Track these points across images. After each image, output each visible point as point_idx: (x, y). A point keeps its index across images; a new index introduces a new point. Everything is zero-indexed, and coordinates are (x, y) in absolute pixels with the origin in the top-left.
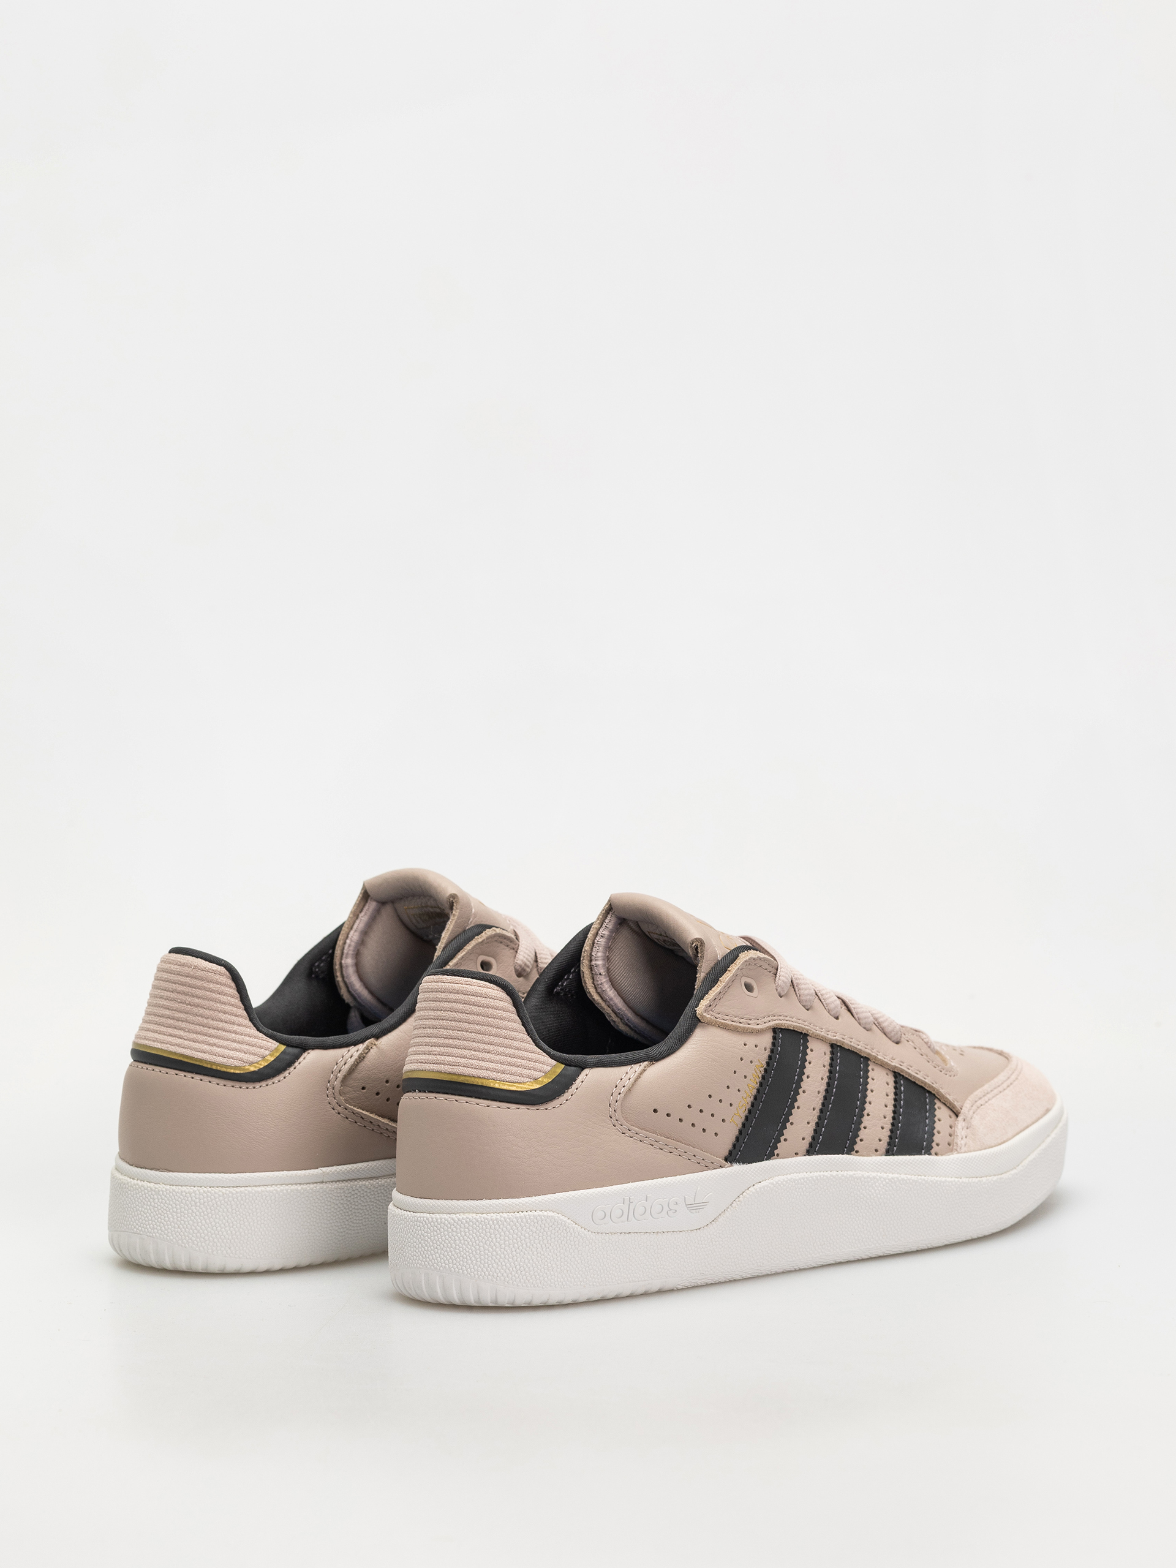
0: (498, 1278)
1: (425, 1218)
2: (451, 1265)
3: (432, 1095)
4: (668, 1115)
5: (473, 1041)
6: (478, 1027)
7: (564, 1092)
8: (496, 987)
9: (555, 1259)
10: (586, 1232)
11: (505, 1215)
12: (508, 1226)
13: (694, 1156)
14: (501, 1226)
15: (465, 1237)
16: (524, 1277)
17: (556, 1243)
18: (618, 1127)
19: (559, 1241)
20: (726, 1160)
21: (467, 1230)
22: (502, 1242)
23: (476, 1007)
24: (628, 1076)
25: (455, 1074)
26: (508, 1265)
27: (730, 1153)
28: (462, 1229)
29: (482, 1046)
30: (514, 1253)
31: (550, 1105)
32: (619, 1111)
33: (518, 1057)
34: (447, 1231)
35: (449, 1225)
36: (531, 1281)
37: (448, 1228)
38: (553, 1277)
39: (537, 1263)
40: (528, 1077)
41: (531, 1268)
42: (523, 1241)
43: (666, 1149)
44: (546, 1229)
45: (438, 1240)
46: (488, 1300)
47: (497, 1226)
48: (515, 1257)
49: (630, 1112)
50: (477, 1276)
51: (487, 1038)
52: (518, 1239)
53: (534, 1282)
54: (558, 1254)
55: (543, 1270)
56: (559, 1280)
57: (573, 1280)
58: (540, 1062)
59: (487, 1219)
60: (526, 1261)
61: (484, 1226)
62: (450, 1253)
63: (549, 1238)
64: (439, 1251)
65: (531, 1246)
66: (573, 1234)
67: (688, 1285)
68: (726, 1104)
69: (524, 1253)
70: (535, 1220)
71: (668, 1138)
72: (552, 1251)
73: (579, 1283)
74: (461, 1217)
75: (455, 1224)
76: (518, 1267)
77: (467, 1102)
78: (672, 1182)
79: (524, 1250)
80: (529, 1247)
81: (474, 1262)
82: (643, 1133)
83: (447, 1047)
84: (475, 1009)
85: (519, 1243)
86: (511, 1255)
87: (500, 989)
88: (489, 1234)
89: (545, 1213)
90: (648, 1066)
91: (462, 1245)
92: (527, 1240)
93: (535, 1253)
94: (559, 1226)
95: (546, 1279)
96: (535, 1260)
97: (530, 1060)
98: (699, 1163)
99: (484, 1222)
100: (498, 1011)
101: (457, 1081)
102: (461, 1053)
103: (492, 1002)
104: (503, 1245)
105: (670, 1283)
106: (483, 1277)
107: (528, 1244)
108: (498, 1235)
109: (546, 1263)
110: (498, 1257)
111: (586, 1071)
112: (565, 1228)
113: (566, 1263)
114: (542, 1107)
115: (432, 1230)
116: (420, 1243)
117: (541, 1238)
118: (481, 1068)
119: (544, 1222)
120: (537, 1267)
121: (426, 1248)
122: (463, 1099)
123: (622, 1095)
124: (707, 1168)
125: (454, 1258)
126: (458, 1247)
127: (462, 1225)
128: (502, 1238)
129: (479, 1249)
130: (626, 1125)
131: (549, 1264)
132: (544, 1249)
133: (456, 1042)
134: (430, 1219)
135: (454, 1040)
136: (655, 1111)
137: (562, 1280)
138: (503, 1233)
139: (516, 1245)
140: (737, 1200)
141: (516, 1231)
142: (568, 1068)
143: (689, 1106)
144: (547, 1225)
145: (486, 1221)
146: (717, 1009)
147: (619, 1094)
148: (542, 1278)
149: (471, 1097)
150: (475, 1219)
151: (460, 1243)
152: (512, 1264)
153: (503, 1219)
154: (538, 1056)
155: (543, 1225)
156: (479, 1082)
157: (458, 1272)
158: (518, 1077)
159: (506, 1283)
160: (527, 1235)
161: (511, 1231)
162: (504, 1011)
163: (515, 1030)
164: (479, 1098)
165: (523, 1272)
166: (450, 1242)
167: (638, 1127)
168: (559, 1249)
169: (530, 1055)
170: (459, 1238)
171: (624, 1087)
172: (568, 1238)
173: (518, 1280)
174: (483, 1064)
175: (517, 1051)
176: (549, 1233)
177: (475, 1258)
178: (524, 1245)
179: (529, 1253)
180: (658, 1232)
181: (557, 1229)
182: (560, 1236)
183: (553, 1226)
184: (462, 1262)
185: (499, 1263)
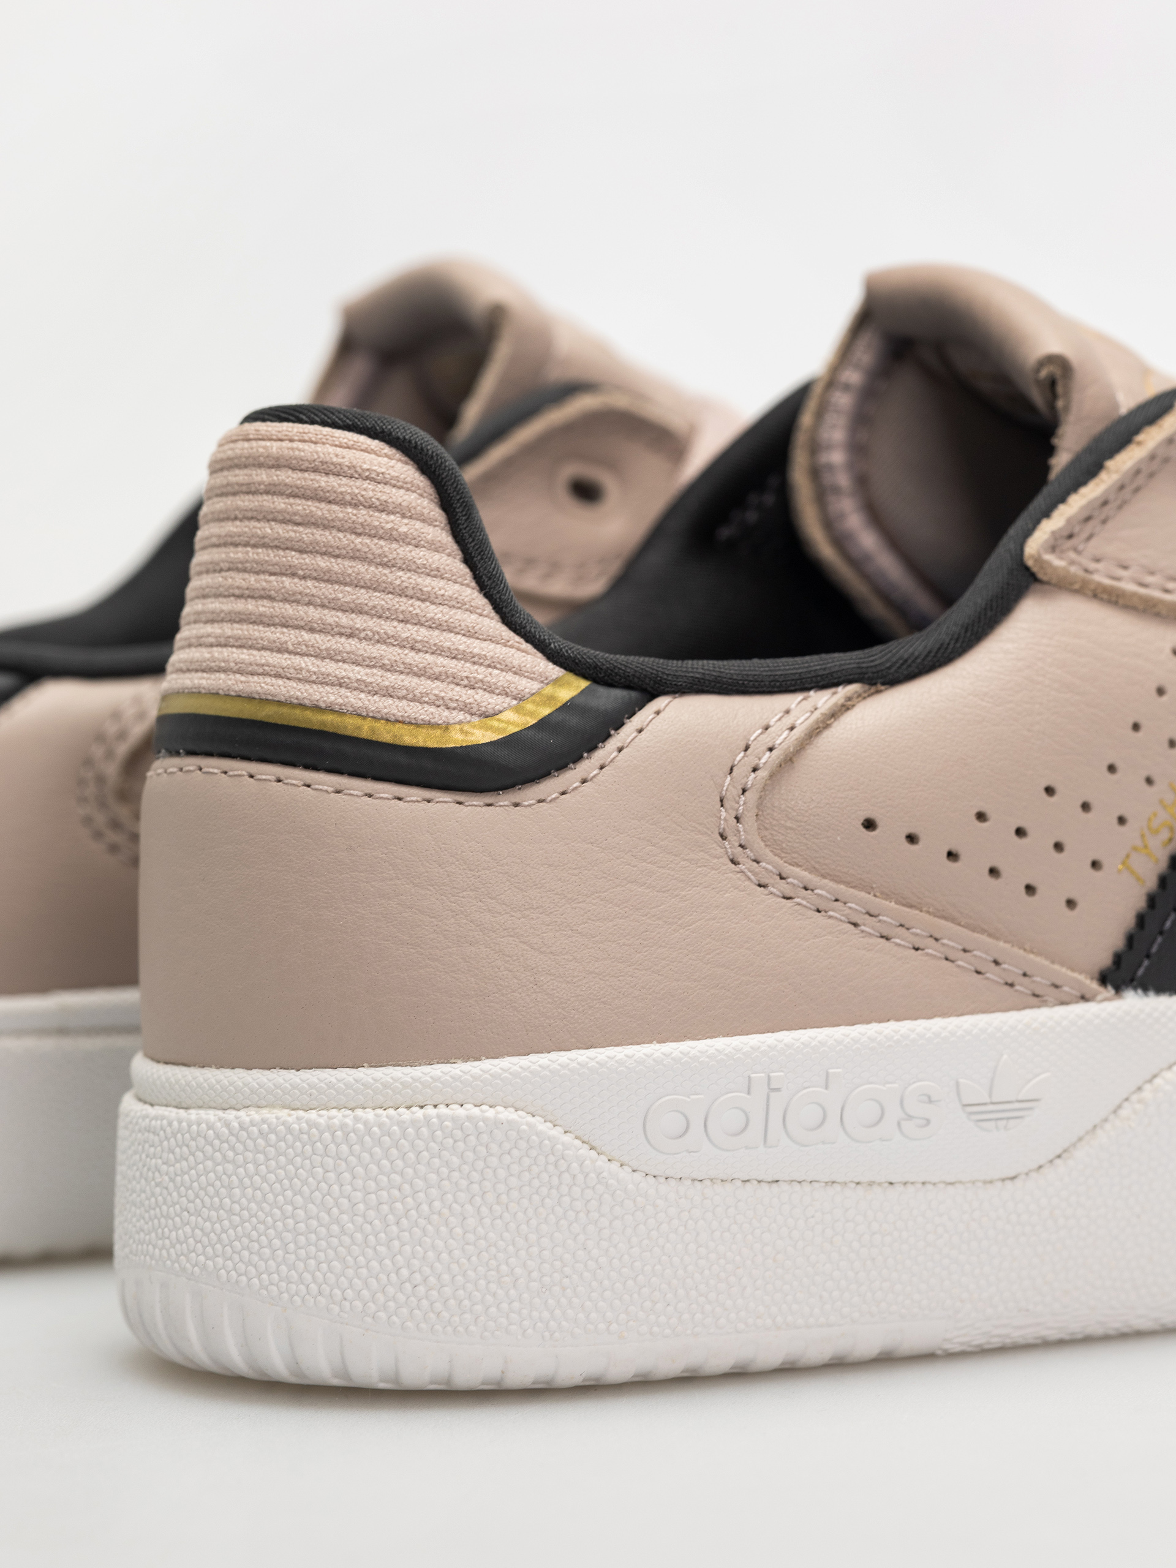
0: (347, 1304)
2: (220, 1260)
3: (214, 765)
4: (912, 839)
5: (309, 604)
6: (322, 563)
7: (578, 759)
8: (387, 449)
9: (523, 1253)
10: (625, 1174)
11: (369, 1115)
12: (377, 1150)
13: (996, 963)
14: (357, 1148)
15: (256, 1178)
16: (425, 1302)
17: (525, 1202)
18: (746, 865)
19: (536, 1198)
20: (1104, 979)
21: (262, 1157)
22: (359, 1195)
23: (323, 505)
24: (788, 721)
25: (250, 698)
26: (374, 1264)
27: (1118, 959)
28: (250, 1155)
29: (331, 617)
30: (394, 1228)
31: (530, 794)
32: (749, 820)
33: (438, 651)
34: (212, 1158)
35: (217, 1142)
36: (445, 1314)
37: (215, 1151)
38: (516, 1305)
39: (464, 1261)
40: (466, 708)
41: (446, 1277)
42: (421, 1195)
43: (901, 938)
44: (493, 1161)
46: (322, 1369)
47: (344, 1148)
48: (396, 1243)
49: (789, 824)
50: (285, 1295)
51: (346, 595)
52: (406, 1187)
53: (457, 1319)
54: (533, 1237)
55: (482, 1282)
56: (535, 1314)
57: (581, 1316)
58: (508, 668)
59: (316, 1125)
60: (431, 1254)
61: (308, 1148)
62: (217, 1226)
63: (501, 1188)
65: (446, 1211)
66: (580, 1177)
67: (980, 1340)
68: (1103, 817)
69: (424, 1230)
70: (458, 1134)
71: (911, 906)
72: (512, 1226)
73: (602, 1326)
74: (247, 1119)
75: (233, 1139)
76: (405, 1272)
77: (279, 781)
78: (913, 1036)
79: (422, 1222)
80: (440, 1214)
81: (280, 1252)
82: (825, 888)
83: (241, 621)
84: (320, 510)
85: (409, 1200)
86: (382, 1235)
87: (398, 455)
88: (320, 1170)
89: (490, 1113)
90: (861, 697)
91: (249, 1201)
92: (434, 1192)
93: (459, 1230)
94: (533, 1153)
95: (493, 1310)
96: (457, 1253)
97: (475, 660)
98: (1012, 985)
99: (308, 1133)
100: (384, 516)
101: (254, 717)
102: (273, 637)
103: (370, 491)
104: (361, 1206)
105: (915, 1337)
106: (303, 1299)
107: (437, 1204)
108: (347, 1176)
109: (493, 1263)
110: (347, 1240)
111: (661, 702)
112: (552, 1159)
113: (558, 1264)
114: (505, 799)
117: (475, 1187)
118: (323, 681)
119: (485, 1137)
120: (464, 1275)
122: (269, 771)
123: (762, 774)
124: (1038, 999)
125: (226, 1241)
126: (236, 1207)
127: (250, 1143)
128: (359, 1183)
129: (293, 1216)
130: (772, 862)
131: (504, 1268)
132: (487, 1221)
133: (263, 607)
135: (260, 602)
136: (869, 825)
137: (546, 1315)
138: (360, 1170)
139: (399, 1205)
140: (1134, 1098)
141: (399, 1163)
142: (602, 690)
143: (981, 816)
144: (494, 1147)
145: (314, 1130)
146: (1094, 547)
147: (755, 770)
148: (479, 1308)
149: (293, 764)
150: (283, 1124)
151: (244, 1196)
152: (387, 1262)
153: (360, 1126)
154: (507, 650)
155: (482, 1150)
156: (316, 720)
157: (237, 1282)
158: (432, 709)
159: (369, 1320)
160: (433, 1177)
161: (385, 1162)
162: (403, 516)
163: (436, 573)
164: (315, 768)
165: (421, 1289)
167: (813, 870)
168: (534, 1222)
169: (477, 647)
171: (771, 749)
172: (564, 1189)
173: (405, 1311)
174: (329, 667)
175: (437, 632)
176: (502, 1173)
177: (281, 1239)
178: (425, 1207)
179: (438, 1231)
180: (871, 1184)
181: (527, 1161)
182: (536, 1183)
183: (515, 1152)
185: (349, 1258)
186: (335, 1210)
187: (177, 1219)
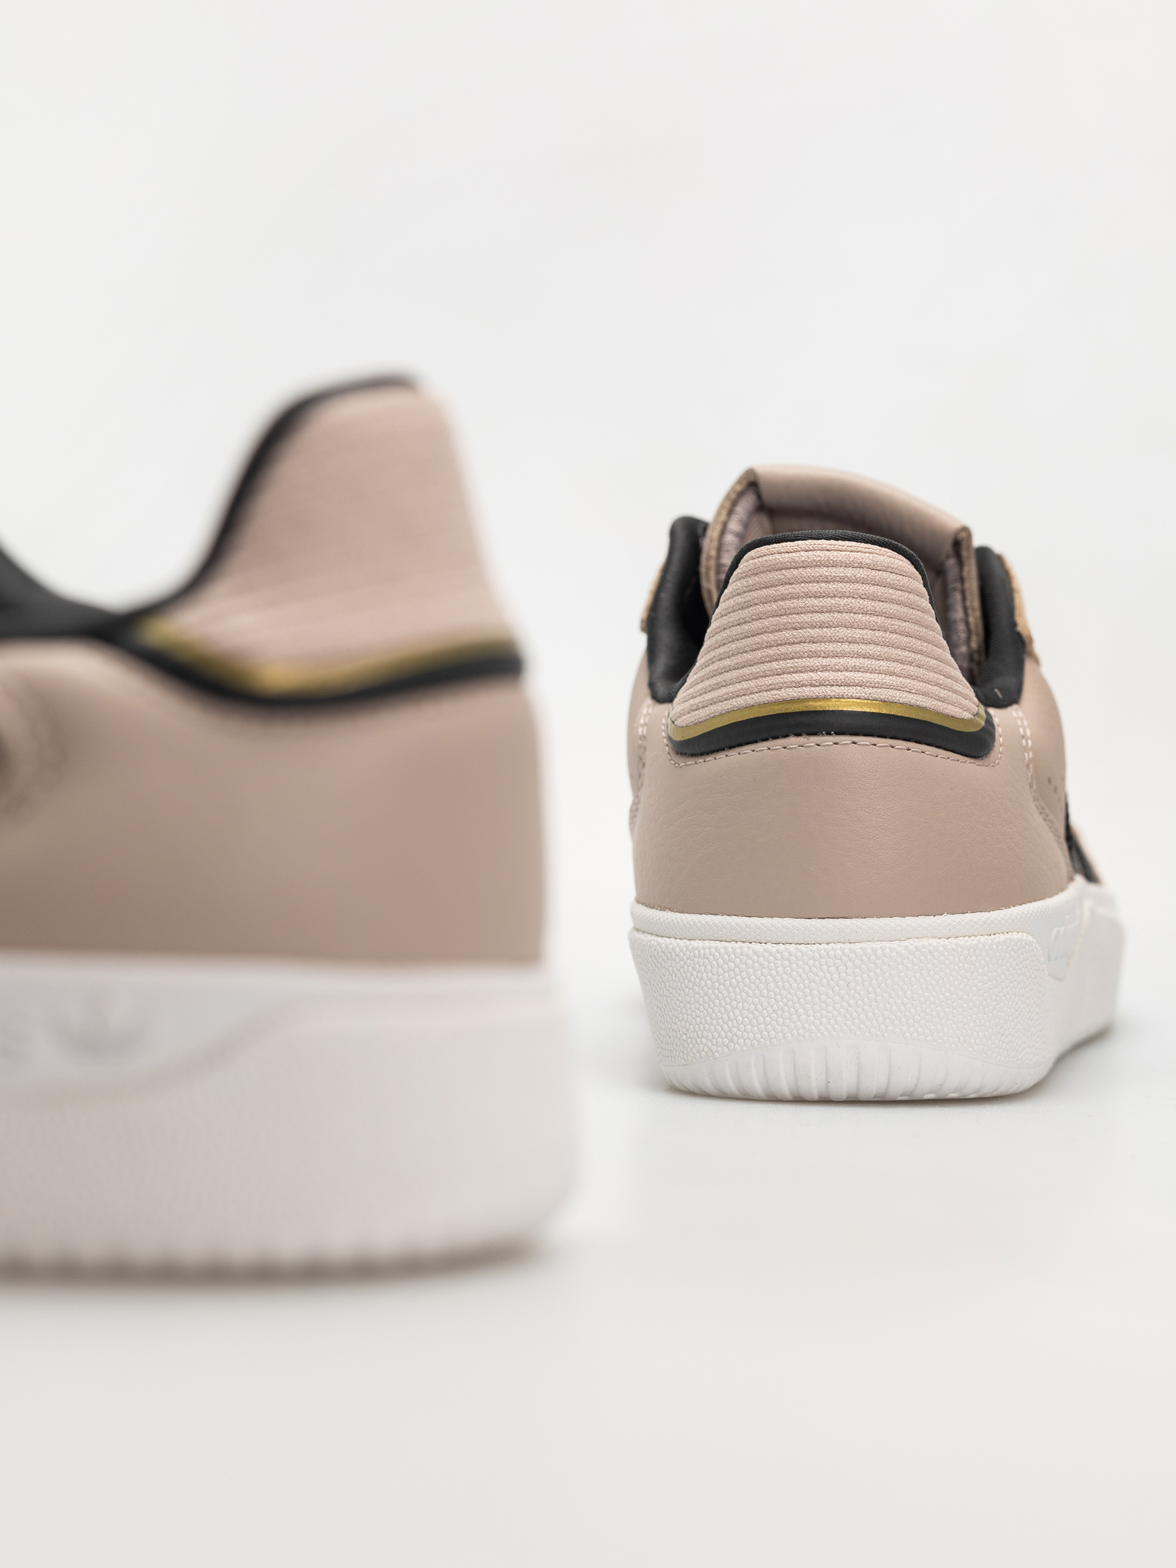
1: (713, 950)
21: (786, 962)
45: (738, 986)
64: (740, 1004)
91: (780, 990)
108: (842, 968)
115: (726, 969)
116: (706, 994)
121: (717, 1001)
125: (766, 1015)
128: (850, 971)
134: (722, 950)
151: (777, 987)
166: (758, 987)
170: (774, 978)
184: (780, 1020)
185: (847, 1015)
186: (836, 988)
187: (728, 1007)
